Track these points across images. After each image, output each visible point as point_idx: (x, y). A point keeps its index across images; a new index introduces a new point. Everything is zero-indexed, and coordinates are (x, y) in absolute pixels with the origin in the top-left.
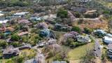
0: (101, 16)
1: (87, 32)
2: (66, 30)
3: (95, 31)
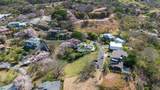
0: (112, 15)
1: (92, 38)
2: (64, 38)
3: (102, 36)
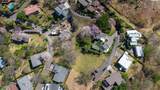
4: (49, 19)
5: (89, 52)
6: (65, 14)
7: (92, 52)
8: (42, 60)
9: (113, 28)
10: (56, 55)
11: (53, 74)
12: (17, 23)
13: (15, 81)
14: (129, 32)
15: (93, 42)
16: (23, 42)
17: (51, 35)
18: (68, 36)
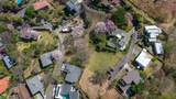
4: (60, 14)
5: (104, 50)
6: (78, 8)
7: (107, 50)
8: (53, 59)
9: (130, 23)
10: (68, 54)
11: (65, 73)
12: (25, 19)
13: (24, 82)
14: (147, 28)
15: (108, 39)
16: (31, 40)
17: (62, 32)
18: (81, 33)
